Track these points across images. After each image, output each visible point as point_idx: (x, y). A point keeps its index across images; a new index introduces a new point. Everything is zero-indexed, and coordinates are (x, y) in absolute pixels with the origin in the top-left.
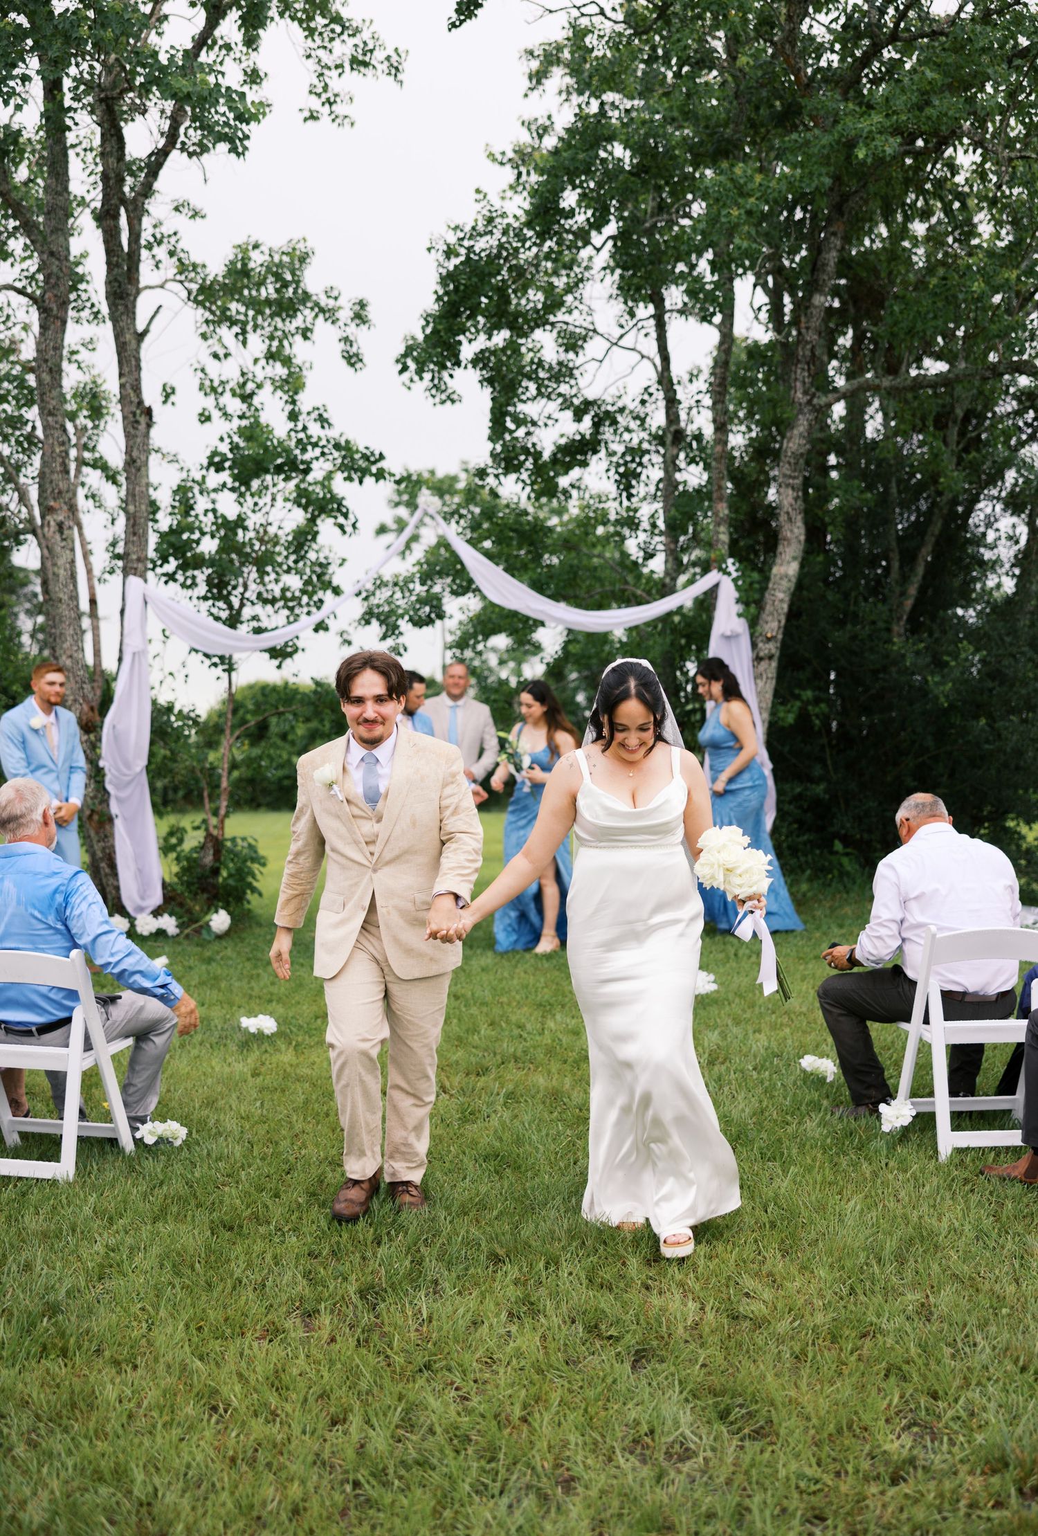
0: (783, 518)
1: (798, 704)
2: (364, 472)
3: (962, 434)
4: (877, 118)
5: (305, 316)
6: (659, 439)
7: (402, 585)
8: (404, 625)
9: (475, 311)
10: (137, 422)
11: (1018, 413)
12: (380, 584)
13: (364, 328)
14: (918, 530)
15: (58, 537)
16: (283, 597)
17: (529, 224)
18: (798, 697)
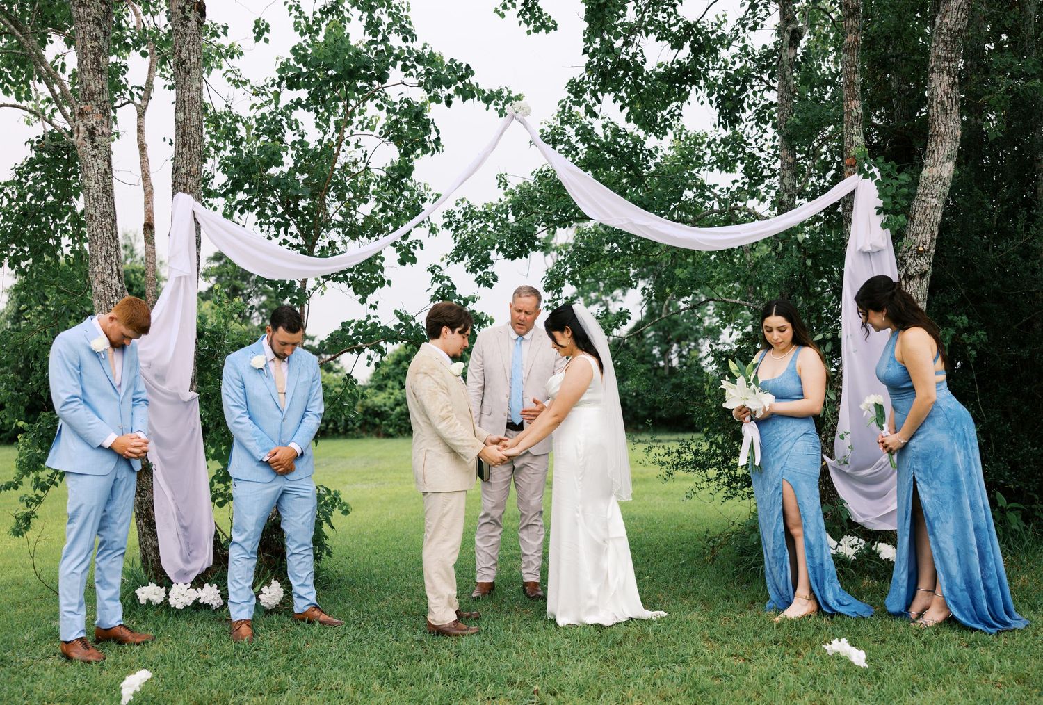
0: (935, 110)
1: (952, 331)
7: (495, 215)
8: (495, 255)
10: (187, 18)
12: (471, 214)
15: (88, 144)
18: (952, 324)
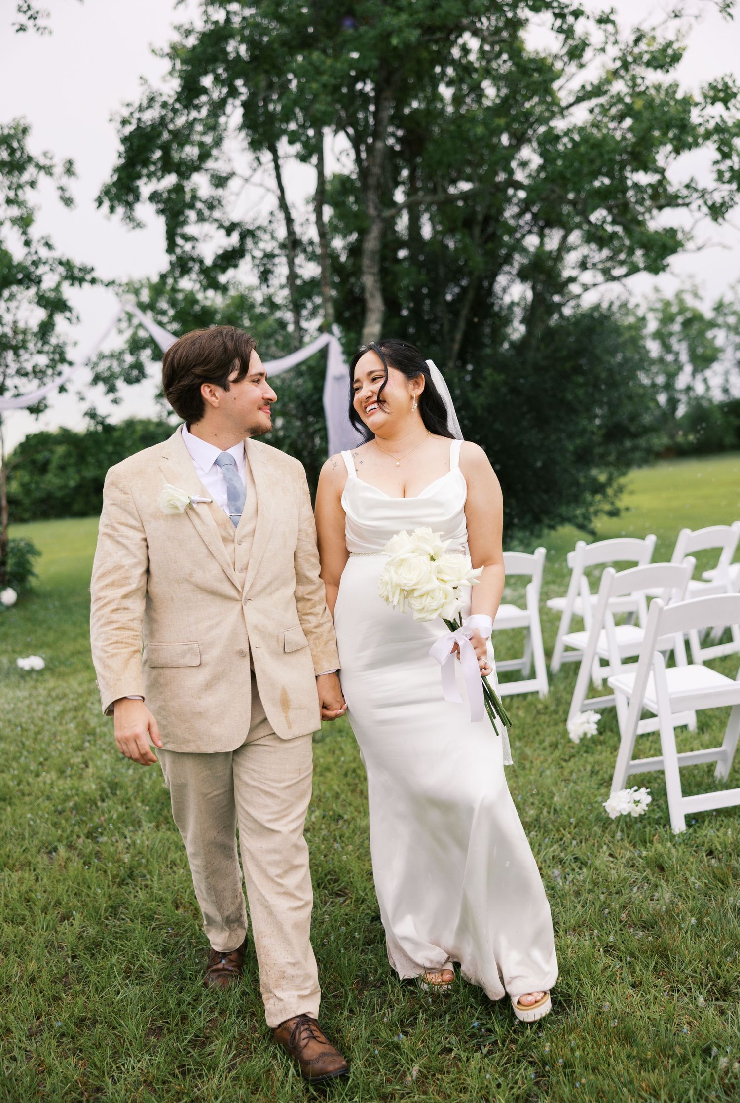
0: (369, 294)
2: (81, 280)
3: (483, 231)
4: (404, 17)
5: (30, 173)
6: (283, 246)
7: (117, 356)
8: (120, 384)
9: (146, 163)
11: (520, 215)
12: (102, 357)
13: (73, 178)
14: (459, 299)
16: (34, 372)
17: (178, 100)
